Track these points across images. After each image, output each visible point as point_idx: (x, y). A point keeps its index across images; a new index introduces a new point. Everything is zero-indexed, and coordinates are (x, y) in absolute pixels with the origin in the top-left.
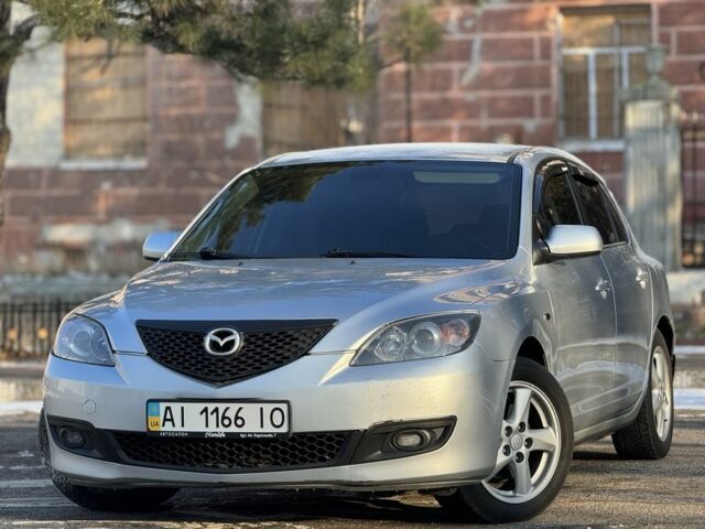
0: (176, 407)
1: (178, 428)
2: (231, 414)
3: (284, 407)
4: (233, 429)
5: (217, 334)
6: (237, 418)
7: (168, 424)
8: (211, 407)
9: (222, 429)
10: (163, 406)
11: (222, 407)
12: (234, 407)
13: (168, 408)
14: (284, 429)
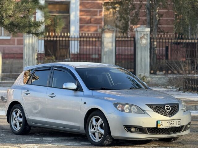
0: (163, 122)
1: (163, 126)
2: (172, 123)
3: (180, 120)
4: (172, 126)
5: (166, 106)
6: (173, 123)
7: (161, 125)
8: (169, 121)
9: (171, 126)
10: (161, 122)
11: (171, 121)
12: (173, 121)
13: (162, 122)
14: (180, 125)
